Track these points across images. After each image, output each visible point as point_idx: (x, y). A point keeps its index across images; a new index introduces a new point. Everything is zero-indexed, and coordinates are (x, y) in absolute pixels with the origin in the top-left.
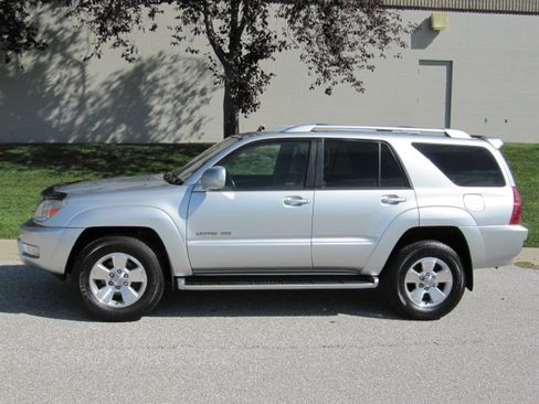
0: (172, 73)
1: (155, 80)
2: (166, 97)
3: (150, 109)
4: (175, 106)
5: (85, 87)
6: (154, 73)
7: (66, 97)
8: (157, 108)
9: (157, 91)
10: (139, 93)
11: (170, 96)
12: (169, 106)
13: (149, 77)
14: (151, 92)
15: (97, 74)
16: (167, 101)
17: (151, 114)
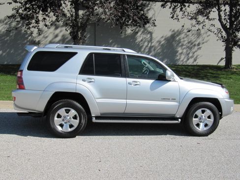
0: (186, 37)
1: (180, 40)
2: (184, 47)
3: (177, 52)
4: (187, 51)
5: (151, 43)
6: (179, 37)
7: (144, 47)
8: (180, 51)
9: (180, 44)
10: (173, 45)
11: (185, 46)
12: (185, 51)
13: (177, 39)
14: (178, 45)
15: (157, 37)
16: (184, 49)
17: (178, 54)
